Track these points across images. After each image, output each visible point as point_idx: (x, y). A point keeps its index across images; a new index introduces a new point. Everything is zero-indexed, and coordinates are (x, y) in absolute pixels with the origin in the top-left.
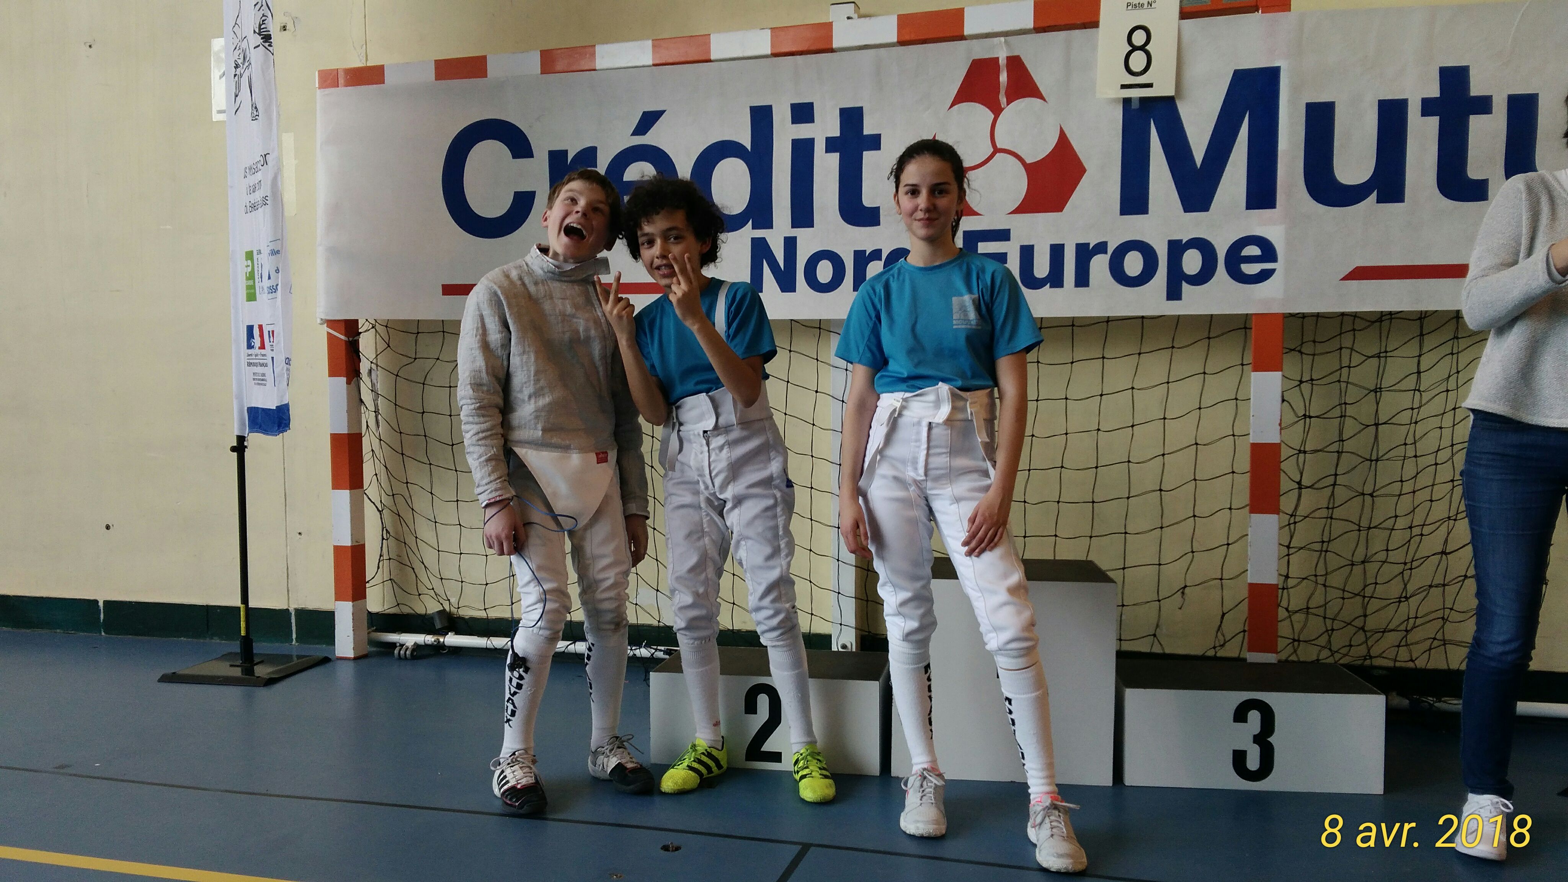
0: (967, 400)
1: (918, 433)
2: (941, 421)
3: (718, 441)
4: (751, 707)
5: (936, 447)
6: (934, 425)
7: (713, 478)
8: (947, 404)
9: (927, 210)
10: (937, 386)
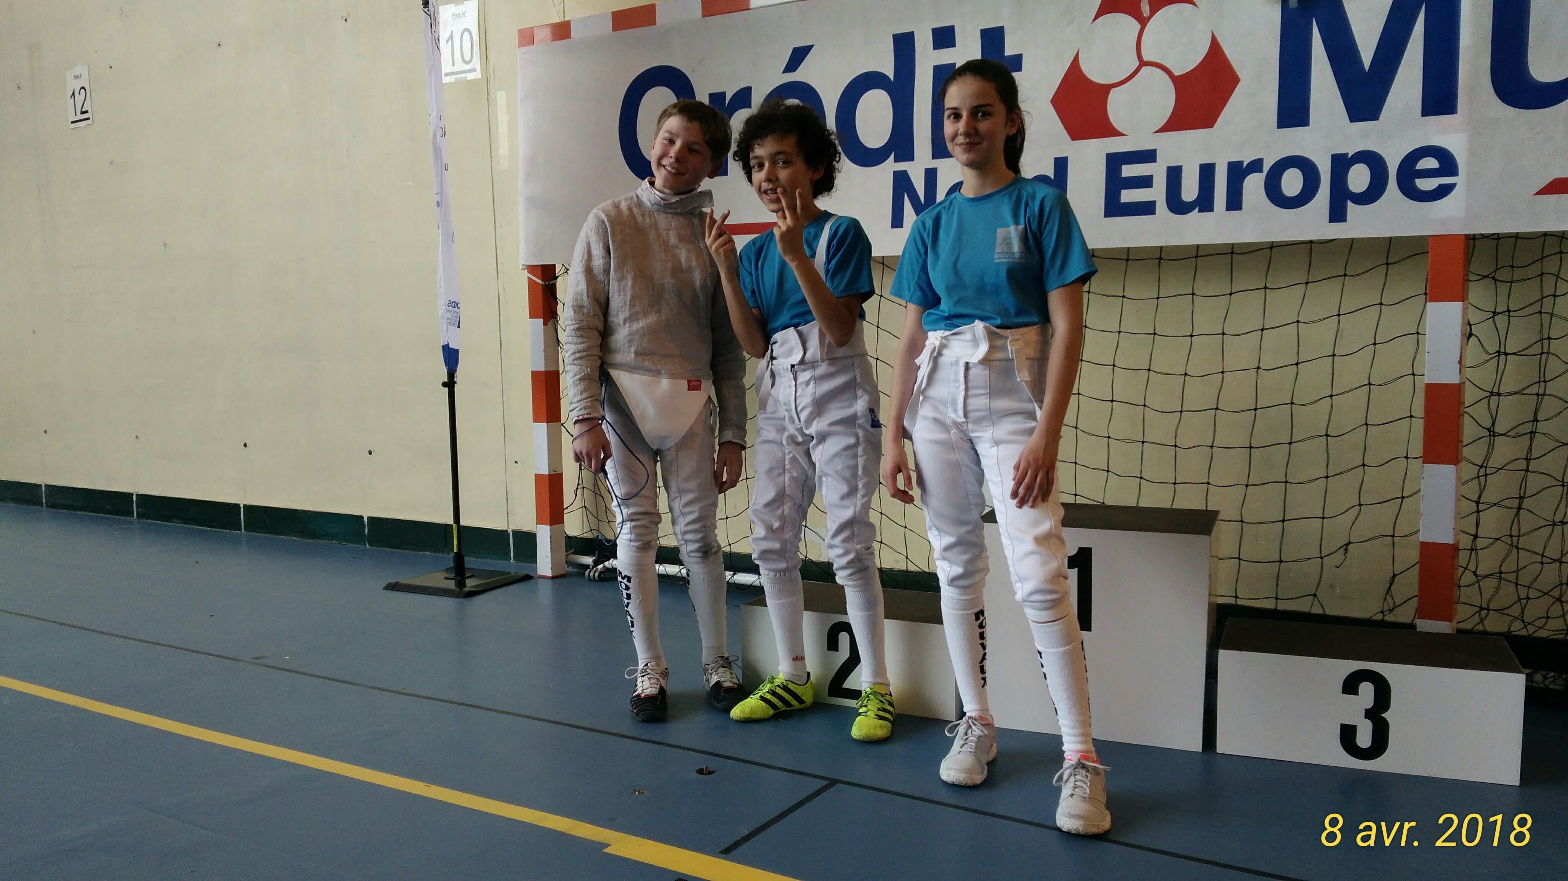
0: (1008, 338)
1: (957, 373)
2: (976, 361)
3: (804, 376)
4: (833, 645)
5: (975, 388)
6: (971, 365)
7: (799, 413)
8: (984, 342)
9: (967, 134)
10: (973, 325)
